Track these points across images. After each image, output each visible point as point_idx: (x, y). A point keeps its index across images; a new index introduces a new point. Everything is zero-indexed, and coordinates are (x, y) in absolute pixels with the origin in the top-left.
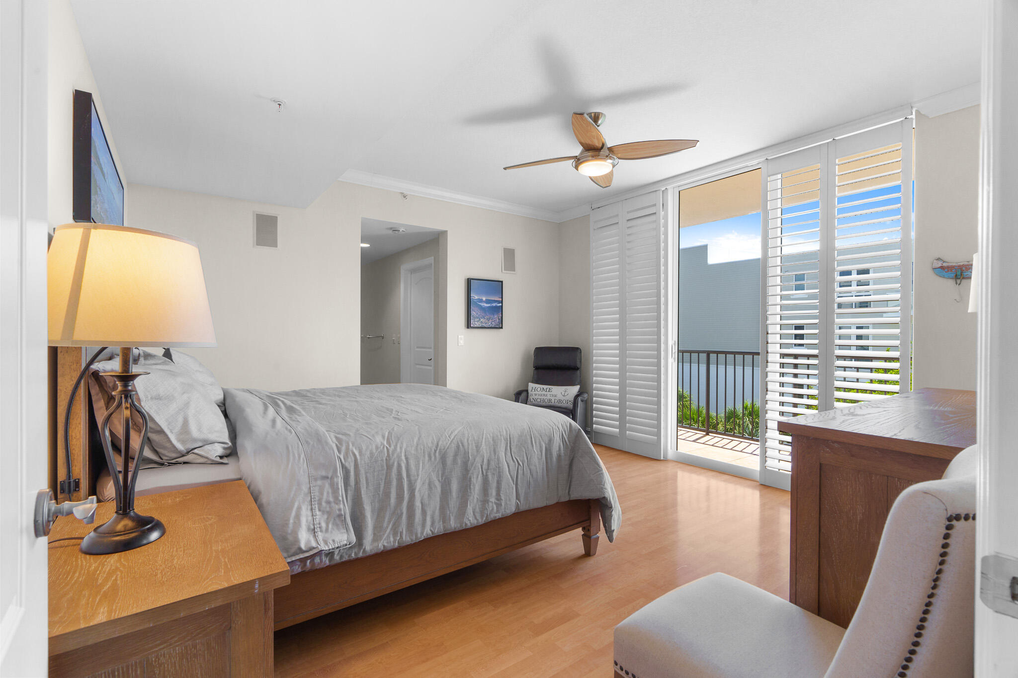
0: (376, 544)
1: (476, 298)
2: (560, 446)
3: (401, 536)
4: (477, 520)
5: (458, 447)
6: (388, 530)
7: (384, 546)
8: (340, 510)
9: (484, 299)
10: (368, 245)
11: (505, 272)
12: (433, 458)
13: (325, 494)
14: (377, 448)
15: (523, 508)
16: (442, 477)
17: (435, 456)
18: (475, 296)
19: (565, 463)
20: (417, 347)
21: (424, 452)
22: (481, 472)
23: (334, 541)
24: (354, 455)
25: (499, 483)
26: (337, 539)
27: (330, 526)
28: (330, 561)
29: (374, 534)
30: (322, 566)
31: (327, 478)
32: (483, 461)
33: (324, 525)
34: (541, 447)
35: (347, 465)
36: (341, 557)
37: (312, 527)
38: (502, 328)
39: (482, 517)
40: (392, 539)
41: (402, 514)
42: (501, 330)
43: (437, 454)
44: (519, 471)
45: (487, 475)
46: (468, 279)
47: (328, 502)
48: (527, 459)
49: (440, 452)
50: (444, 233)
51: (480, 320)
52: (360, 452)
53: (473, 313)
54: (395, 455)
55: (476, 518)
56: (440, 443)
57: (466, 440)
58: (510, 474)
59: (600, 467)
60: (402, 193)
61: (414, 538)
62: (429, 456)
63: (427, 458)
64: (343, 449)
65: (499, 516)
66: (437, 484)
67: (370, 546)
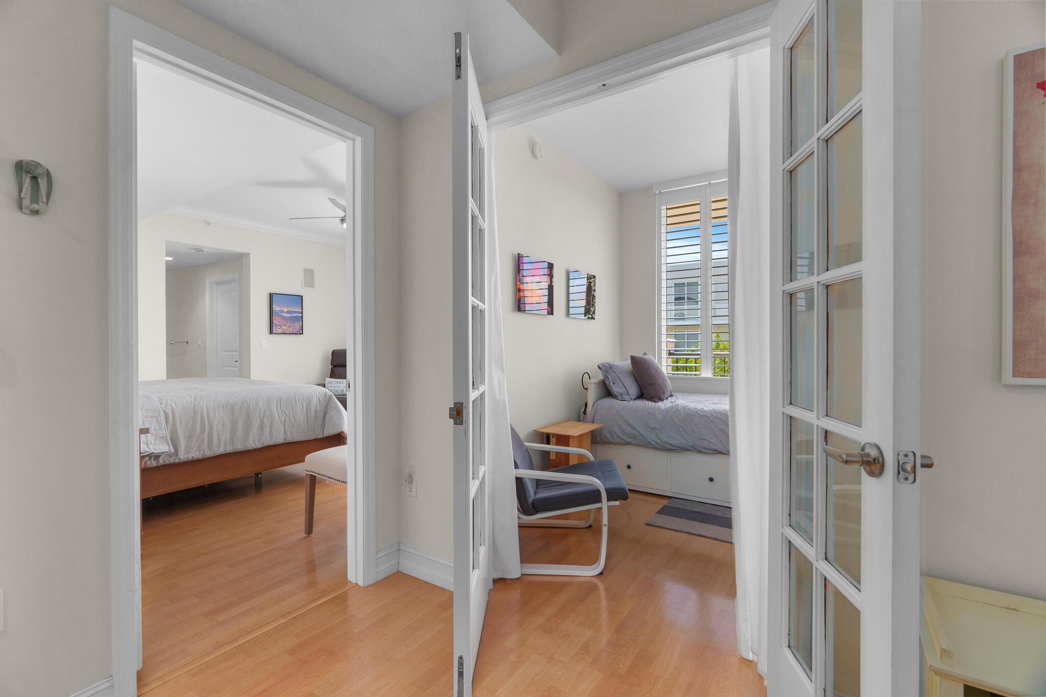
0: (187, 455)
1: (278, 309)
2: (316, 405)
3: (204, 451)
4: (256, 445)
5: (243, 403)
6: (195, 448)
7: (192, 457)
8: (163, 434)
9: (285, 310)
10: (172, 259)
11: (305, 288)
12: (225, 409)
13: (153, 425)
14: (187, 402)
15: (289, 439)
16: (232, 420)
17: (227, 408)
18: (276, 308)
19: (321, 415)
20: (224, 351)
21: (219, 405)
22: (259, 418)
23: (160, 449)
24: (172, 406)
25: (271, 424)
26: (162, 448)
27: (157, 442)
28: (157, 464)
29: (186, 450)
30: (151, 466)
31: (154, 417)
32: (260, 412)
33: (153, 441)
34: (303, 404)
35: (167, 411)
36: (164, 461)
37: (146, 442)
38: (302, 334)
39: (259, 443)
40: (198, 453)
41: (204, 439)
42: (302, 335)
43: (228, 407)
44: (286, 419)
45: (263, 420)
46: (270, 294)
47: (156, 430)
48: (292, 411)
49: (230, 405)
50: (248, 255)
51: (281, 327)
52: (176, 405)
53: (275, 322)
54: (199, 407)
55: (255, 443)
56: (230, 401)
57: (248, 400)
58: (279, 419)
59: (342, 416)
60: (206, 221)
61: (212, 453)
62: (223, 408)
63: (221, 409)
64: (164, 403)
65: (271, 443)
66: (228, 423)
67: (183, 456)
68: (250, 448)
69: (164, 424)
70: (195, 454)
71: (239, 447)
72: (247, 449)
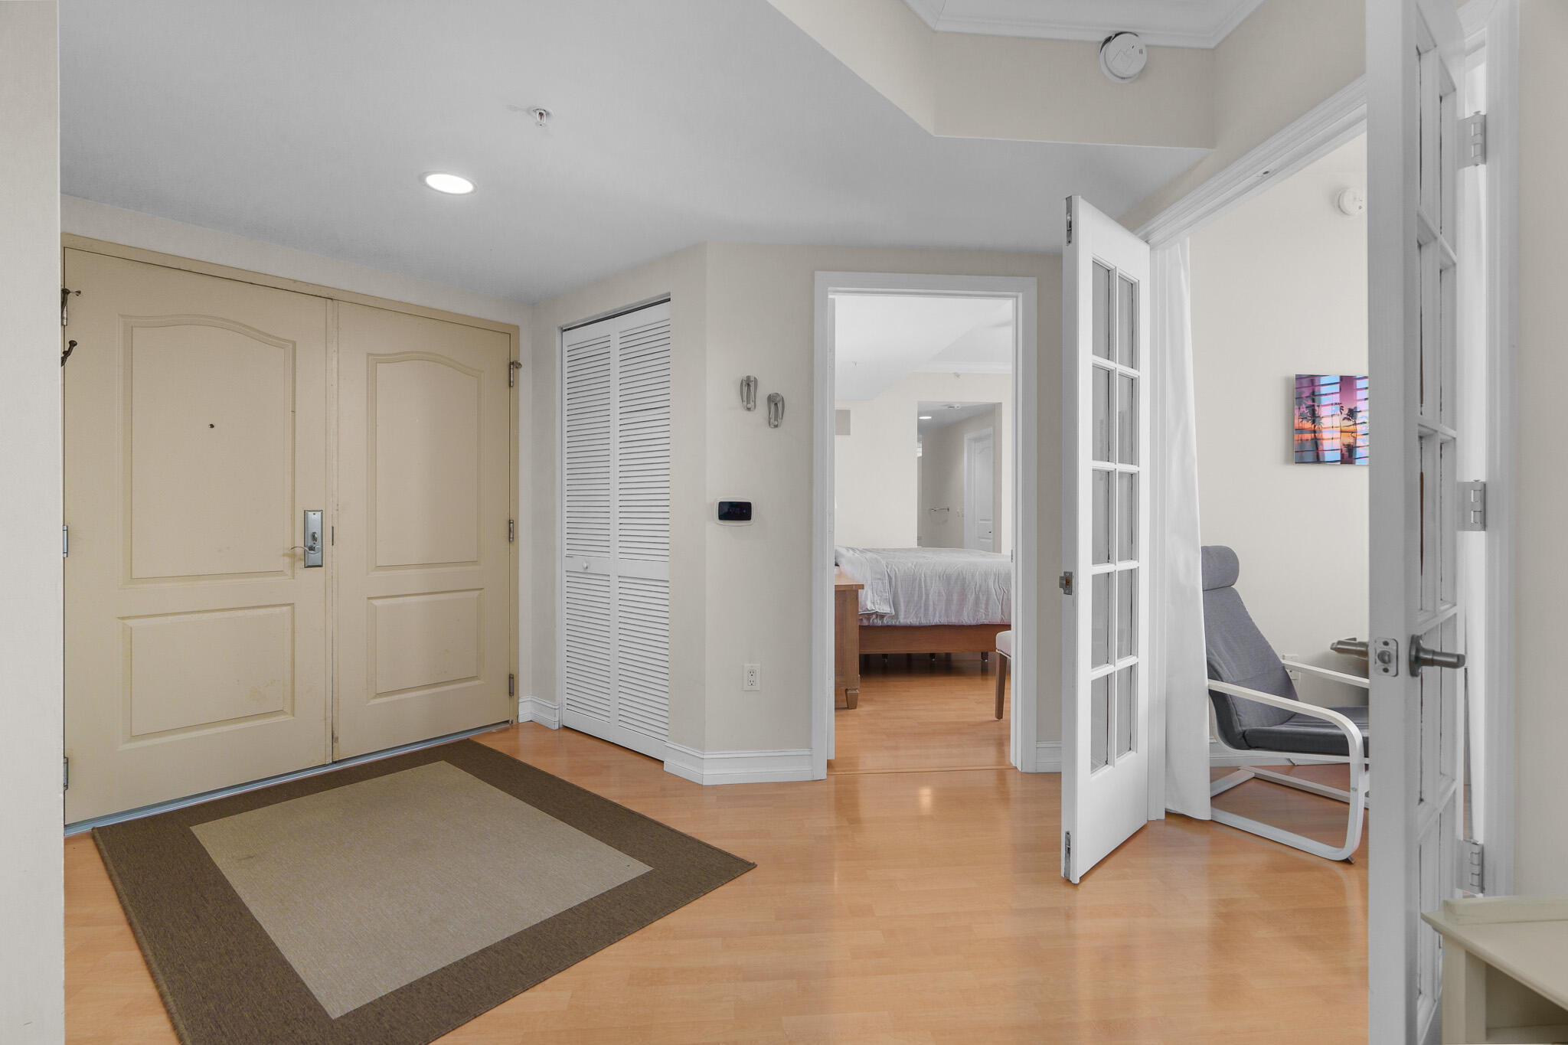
0: (906, 620)
3: (921, 619)
4: (970, 621)
5: (959, 574)
6: (913, 614)
8: (887, 596)
12: (942, 578)
13: (879, 587)
14: (909, 569)
16: (947, 590)
20: (981, 520)
21: (937, 575)
22: (974, 591)
24: (895, 571)
25: (987, 600)
26: (885, 609)
27: (882, 600)
28: (881, 623)
29: (905, 614)
30: (877, 624)
31: (882, 580)
32: (976, 585)
33: (879, 599)
35: (891, 575)
36: (888, 622)
37: (873, 600)
39: (974, 620)
40: (915, 620)
41: (921, 606)
43: (945, 577)
44: (1004, 597)
45: (979, 594)
47: (881, 591)
49: (947, 576)
52: (899, 569)
54: (918, 574)
55: (969, 619)
62: (939, 577)
63: (938, 578)
64: (890, 567)
65: (986, 622)
66: (944, 594)
67: (903, 620)
68: (964, 623)
69: (887, 586)
70: (912, 620)
71: (953, 620)
72: (961, 624)
